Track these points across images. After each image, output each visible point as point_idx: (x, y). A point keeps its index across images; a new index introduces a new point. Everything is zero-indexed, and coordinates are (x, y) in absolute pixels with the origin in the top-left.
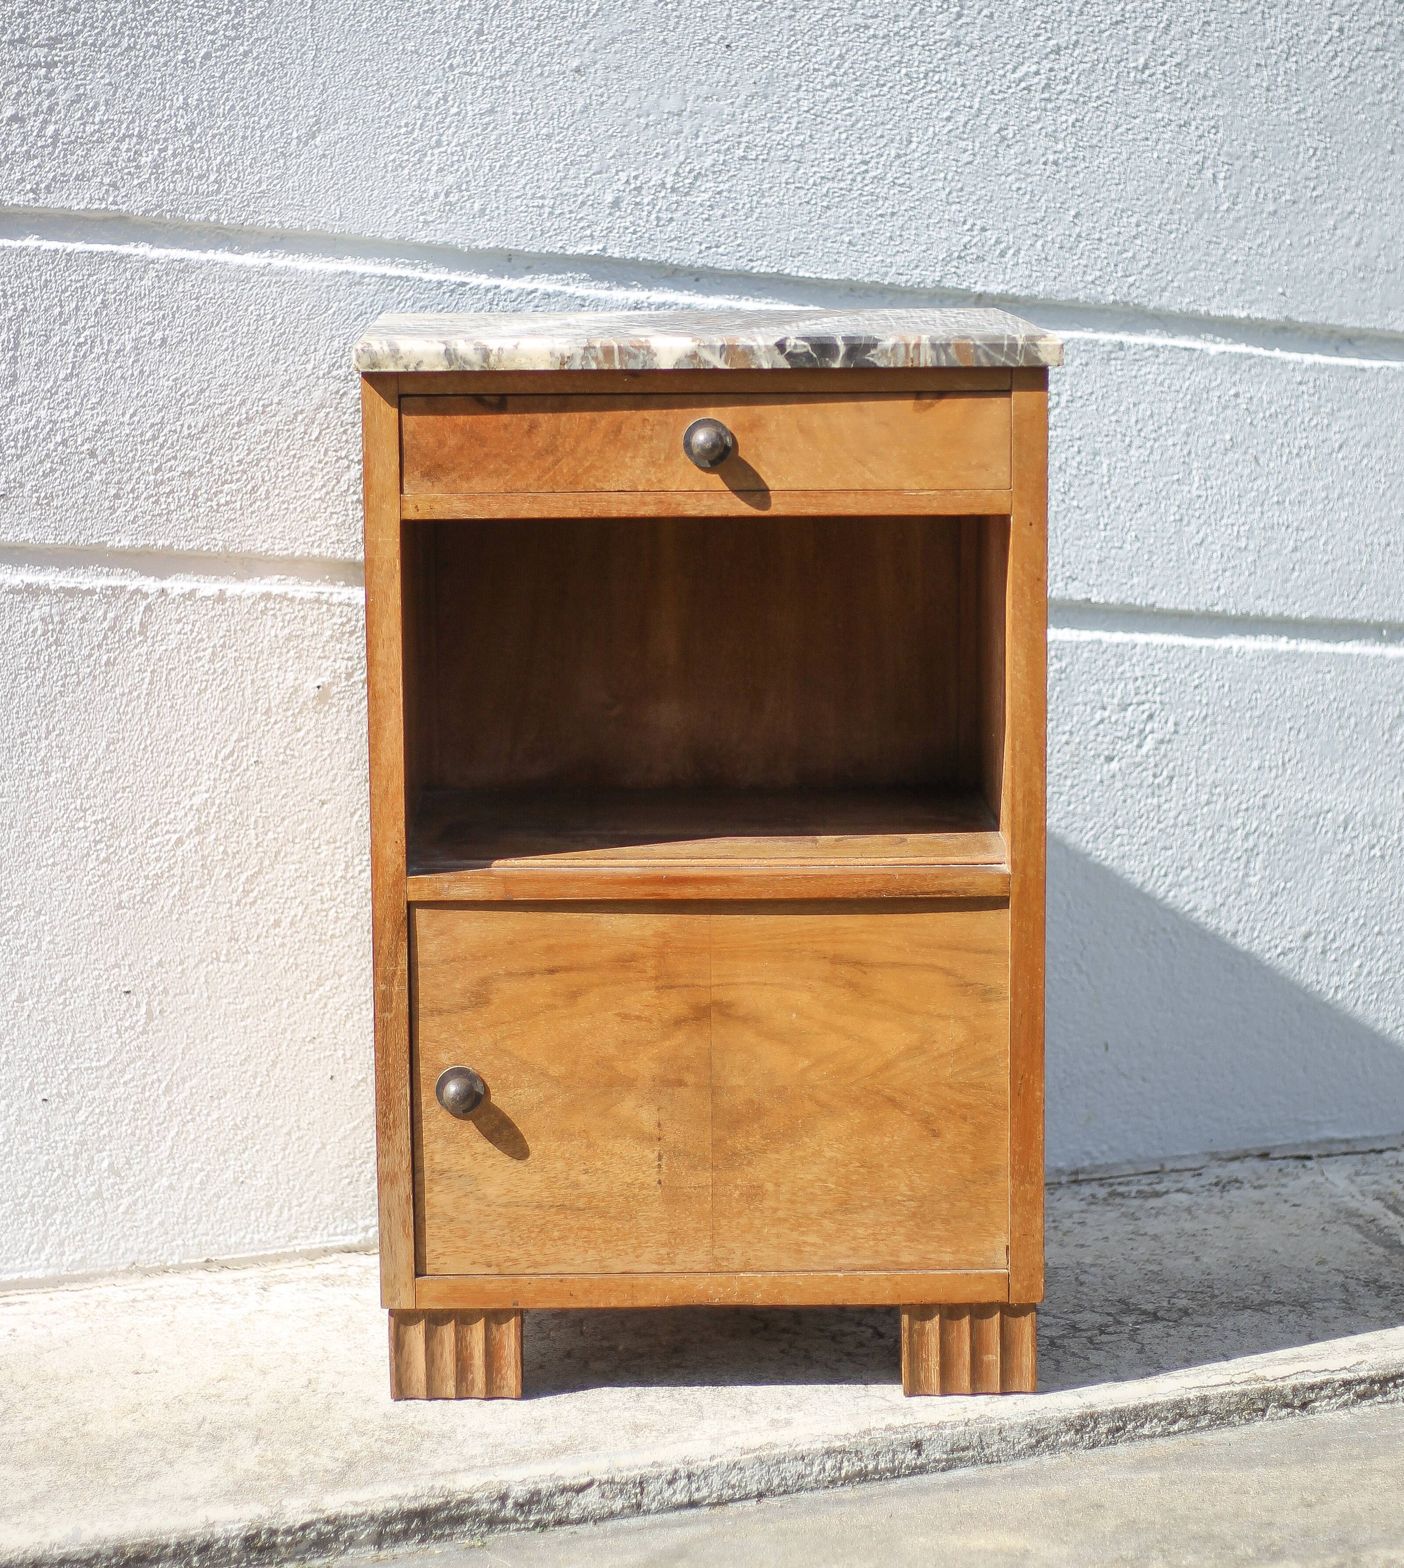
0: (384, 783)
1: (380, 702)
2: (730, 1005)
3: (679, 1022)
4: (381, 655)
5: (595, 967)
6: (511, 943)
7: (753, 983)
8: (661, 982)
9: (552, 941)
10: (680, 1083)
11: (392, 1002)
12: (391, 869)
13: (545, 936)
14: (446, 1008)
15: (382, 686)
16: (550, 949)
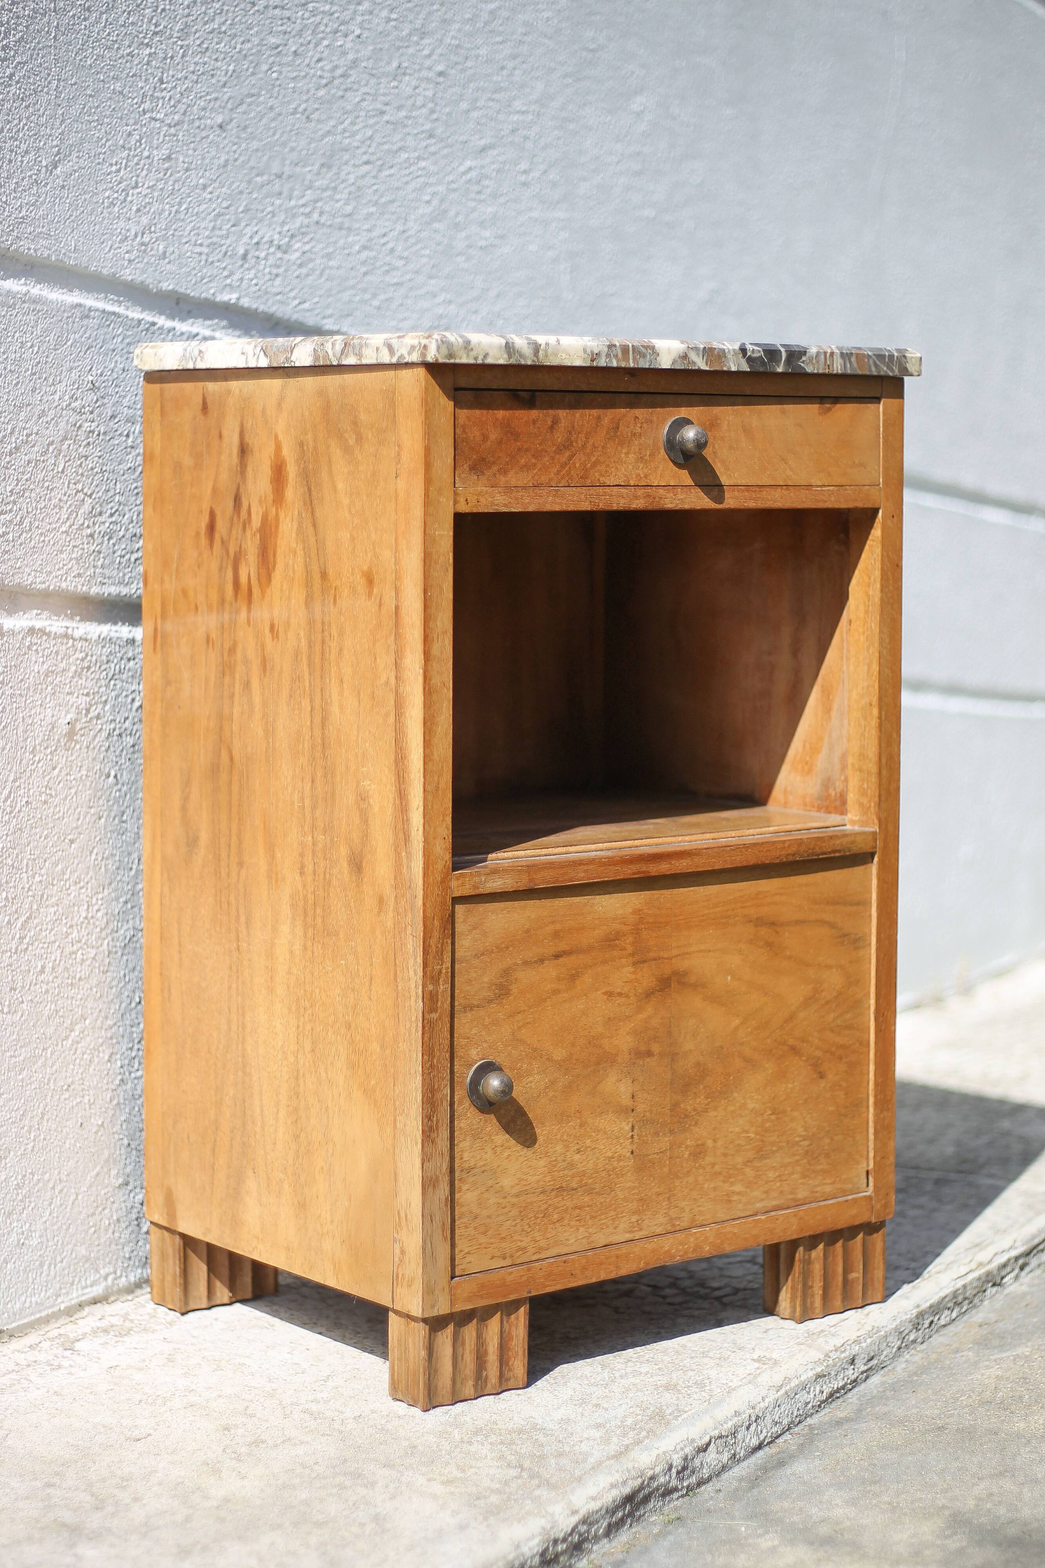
0: (436, 779)
1: (434, 697)
2: (685, 974)
3: (648, 995)
4: (435, 650)
5: (590, 948)
6: (528, 931)
7: (701, 951)
8: (637, 958)
9: (558, 927)
10: (649, 1054)
11: (437, 1001)
12: (440, 866)
13: (553, 922)
14: (475, 1003)
15: (436, 681)
16: (556, 934)
